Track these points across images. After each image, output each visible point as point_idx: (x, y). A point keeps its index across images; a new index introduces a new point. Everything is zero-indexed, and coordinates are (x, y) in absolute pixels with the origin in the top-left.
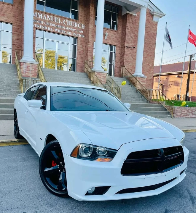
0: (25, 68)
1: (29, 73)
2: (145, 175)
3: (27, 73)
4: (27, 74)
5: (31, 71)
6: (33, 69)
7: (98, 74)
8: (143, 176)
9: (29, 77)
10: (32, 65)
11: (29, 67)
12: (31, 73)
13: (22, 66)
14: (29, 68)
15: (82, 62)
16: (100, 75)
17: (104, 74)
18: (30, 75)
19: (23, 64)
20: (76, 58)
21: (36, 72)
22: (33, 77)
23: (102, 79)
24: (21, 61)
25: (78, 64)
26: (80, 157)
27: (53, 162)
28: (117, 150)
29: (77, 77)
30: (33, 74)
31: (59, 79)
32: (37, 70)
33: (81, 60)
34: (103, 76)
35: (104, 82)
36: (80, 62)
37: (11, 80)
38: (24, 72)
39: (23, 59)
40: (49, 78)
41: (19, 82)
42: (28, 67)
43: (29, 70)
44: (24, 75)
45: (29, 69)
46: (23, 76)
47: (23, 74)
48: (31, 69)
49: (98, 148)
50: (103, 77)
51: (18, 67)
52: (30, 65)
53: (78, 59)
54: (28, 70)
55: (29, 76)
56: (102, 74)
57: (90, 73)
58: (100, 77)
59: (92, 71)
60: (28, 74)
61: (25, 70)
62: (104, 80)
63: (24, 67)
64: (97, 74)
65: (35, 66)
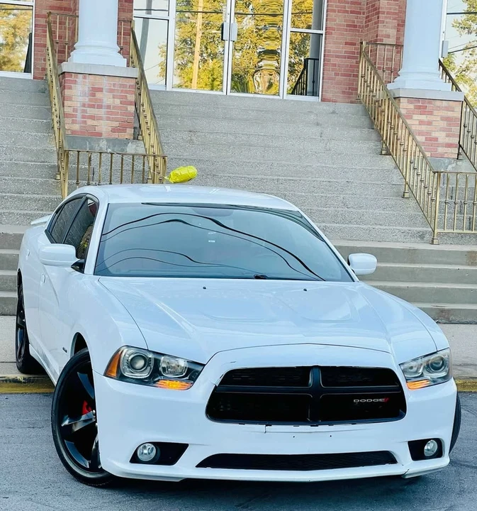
0: (85, 95)
1: (100, 118)
2: (267, 425)
3: (92, 118)
4: (90, 122)
5: (108, 107)
6: (118, 101)
7: (419, 107)
8: (261, 428)
9: (100, 134)
10: (112, 81)
11: (100, 90)
12: (108, 119)
13: (70, 88)
14: (98, 95)
15: (352, 48)
16: (431, 113)
17: (447, 109)
18: (104, 127)
19: (75, 82)
20: (323, 32)
21: (130, 114)
22: (116, 135)
23: (443, 130)
24: (65, 67)
25: (333, 60)
26: (122, 377)
27: (86, 404)
28: (204, 365)
29: (318, 124)
30: (116, 124)
31: (231, 138)
32: (130, 103)
33: (349, 39)
34: (443, 119)
35: (450, 145)
36: (343, 49)
37: (25, 151)
38: (79, 114)
39: (77, 60)
40: (186, 136)
41: (54, 160)
42: (95, 90)
43: (100, 107)
44: (76, 127)
45: (101, 100)
46: (73, 132)
47: (74, 122)
48: (107, 99)
49: (162, 358)
50: (444, 124)
51: (55, 94)
52: (105, 83)
53: (335, 35)
54: (93, 106)
55: (97, 129)
56: (439, 108)
57: (379, 103)
58: (429, 123)
59: (388, 92)
60: (95, 123)
61: (84, 105)
62: (448, 136)
63: (78, 93)
64: (411, 106)
65: (124, 86)
